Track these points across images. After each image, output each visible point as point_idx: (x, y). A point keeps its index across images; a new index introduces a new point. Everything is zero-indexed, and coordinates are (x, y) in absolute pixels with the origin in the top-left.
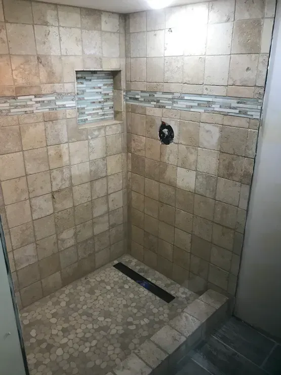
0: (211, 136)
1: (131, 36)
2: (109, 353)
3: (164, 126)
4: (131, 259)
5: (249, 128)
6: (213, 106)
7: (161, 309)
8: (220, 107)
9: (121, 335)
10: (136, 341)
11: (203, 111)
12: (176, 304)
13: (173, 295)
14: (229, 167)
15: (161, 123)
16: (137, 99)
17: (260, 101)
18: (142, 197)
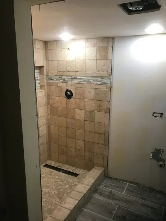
0: (90, 94)
1: (49, 51)
2: (54, 202)
3: (67, 91)
4: (52, 161)
5: (106, 89)
6: (90, 81)
7: (74, 180)
8: (94, 81)
9: (58, 194)
10: (65, 195)
11: (86, 83)
12: (80, 177)
13: (78, 173)
14: (99, 106)
15: (66, 90)
16: (52, 79)
17: (110, 78)
18: (57, 127)
